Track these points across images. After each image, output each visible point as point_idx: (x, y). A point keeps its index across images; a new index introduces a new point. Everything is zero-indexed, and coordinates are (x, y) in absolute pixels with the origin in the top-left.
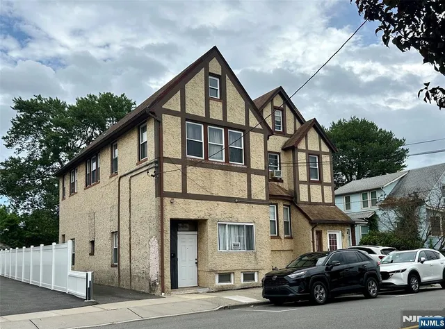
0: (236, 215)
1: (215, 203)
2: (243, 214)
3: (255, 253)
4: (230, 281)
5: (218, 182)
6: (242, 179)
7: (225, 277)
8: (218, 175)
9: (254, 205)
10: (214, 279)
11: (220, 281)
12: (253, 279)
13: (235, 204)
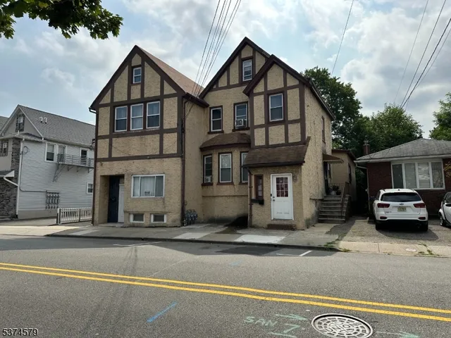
0: (148, 169)
1: (131, 162)
2: (155, 167)
3: (164, 199)
4: (143, 220)
5: (134, 146)
6: (155, 140)
7: (138, 216)
8: (135, 140)
9: (164, 159)
10: (129, 218)
11: (134, 219)
12: (163, 220)
13: (147, 160)
